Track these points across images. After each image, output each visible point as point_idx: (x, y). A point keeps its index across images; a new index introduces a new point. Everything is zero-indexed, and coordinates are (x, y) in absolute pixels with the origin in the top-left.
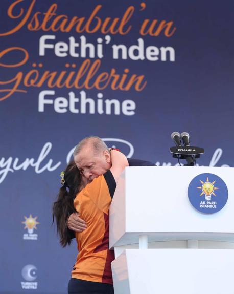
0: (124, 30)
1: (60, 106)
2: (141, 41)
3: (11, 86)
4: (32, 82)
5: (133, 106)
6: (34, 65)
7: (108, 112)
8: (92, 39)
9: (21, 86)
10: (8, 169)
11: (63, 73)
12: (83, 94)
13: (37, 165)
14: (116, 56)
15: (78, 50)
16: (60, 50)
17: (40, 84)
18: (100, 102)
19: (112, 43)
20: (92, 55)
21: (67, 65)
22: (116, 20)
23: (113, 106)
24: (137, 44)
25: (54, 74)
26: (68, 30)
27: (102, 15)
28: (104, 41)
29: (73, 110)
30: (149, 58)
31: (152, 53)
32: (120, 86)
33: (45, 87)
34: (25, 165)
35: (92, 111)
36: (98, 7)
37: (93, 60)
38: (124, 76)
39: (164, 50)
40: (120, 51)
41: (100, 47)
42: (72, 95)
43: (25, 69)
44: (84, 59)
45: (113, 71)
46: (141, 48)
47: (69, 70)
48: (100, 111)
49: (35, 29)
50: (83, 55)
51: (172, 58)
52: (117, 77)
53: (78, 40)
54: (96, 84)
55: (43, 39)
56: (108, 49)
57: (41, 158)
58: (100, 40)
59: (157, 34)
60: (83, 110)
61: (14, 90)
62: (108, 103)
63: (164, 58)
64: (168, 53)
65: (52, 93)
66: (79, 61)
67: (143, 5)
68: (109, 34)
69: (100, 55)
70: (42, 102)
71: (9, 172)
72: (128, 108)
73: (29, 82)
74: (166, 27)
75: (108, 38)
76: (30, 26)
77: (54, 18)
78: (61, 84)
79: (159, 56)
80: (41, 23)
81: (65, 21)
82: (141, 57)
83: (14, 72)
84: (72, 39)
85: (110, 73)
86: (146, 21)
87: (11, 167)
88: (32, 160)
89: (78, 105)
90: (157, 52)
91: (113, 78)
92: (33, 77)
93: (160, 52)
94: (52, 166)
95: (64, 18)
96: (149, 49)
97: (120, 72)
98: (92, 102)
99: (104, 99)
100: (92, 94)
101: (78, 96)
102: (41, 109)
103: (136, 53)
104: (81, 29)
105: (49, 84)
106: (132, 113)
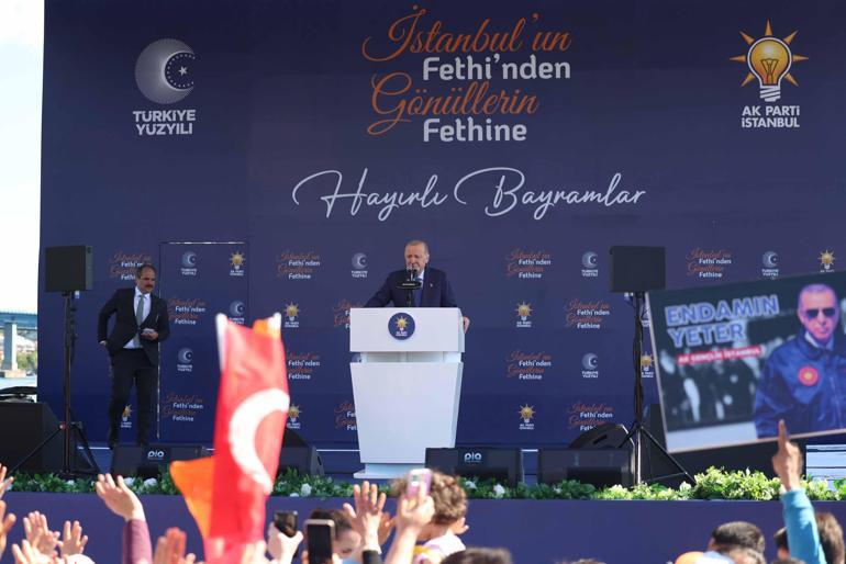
0: (514, 47)
1: (445, 134)
2: (533, 57)
3: (394, 115)
4: (416, 110)
5: (524, 131)
6: (418, 91)
7: (498, 138)
8: (479, 59)
9: (405, 114)
10: (393, 204)
11: (449, 98)
12: (470, 120)
13: (423, 198)
14: (505, 76)
15: (464, 71)
16: (445, 73)
17: (424, 113)
18: (489, 128)
19: (502, 61)
20: (480, 77)
21: (453, 89)
22: (506, 35)
23: (503, 131)
24: (530, 62)
25: (439, 100)
26: (453, 49)
27: (490, 31)
28: (493, 59)
29: (460, 138)
30: (542, 76)
31: (545, 71)
32: (510, 109)
33: (430, 115)
34: (411, 199)
35: (480, 138)
36: (487, 21)
37: (480, 82)
38: (515, 98)
39: (558, 66)
40: (510, 70)
41: (488, 67)
42: (458, 121)
43: (408, 96)
44: (471, 81)
45: (503, 93)
46: (533, 66)
47: (455, 95)
48: (489, 138)
49: (418, 51)
50: (470, 77)
51: (568, 75)
52: (507, 99)
53: (464, 61)
54: (485, 109)
55: (427, 61)
56: (497, 69)
57: (427, 192)
58: (488, 59)
59: (550, 48)
60: (471, 138)
61: (397, 119)
62: (498, 129)
63: (558, 76)
64: (563, 69)
65: (437, 120)
66: (467, 83)
67: (536, 16)
68: (498, 52)
69: (489, 76)
70: (427, 131)
71: (394, 207)
72: (519, 133)
73: (412, 111)
74: (561, 40)
75: (497, 56)
76: (412, 47)
77: (438, 37)
78: (447, 109)
79: (554, 73)
80: (424, 43)
81: (451, 40)
82: (533, 75)
83: (397, 100)
84: (458, 60)
85: (499, 95)
86: (540, 34)
87: (396, 202)
88: (418, 194)
89: (465, 133)
90: (550, 69)
91: (503, 101)
92: (416, 104)
93: (554, 68)
94: (438, 200)
95: (449, 37)
96: (542, 66)
97: (510, 94)
98: (480, 128)
99: (493, 125)
100: (480, 120)
101: (465, 122)
102: (426, 139)
103: (528, 71)
104: (467, 48)
105: (434, 112)
106: (524, 138)
